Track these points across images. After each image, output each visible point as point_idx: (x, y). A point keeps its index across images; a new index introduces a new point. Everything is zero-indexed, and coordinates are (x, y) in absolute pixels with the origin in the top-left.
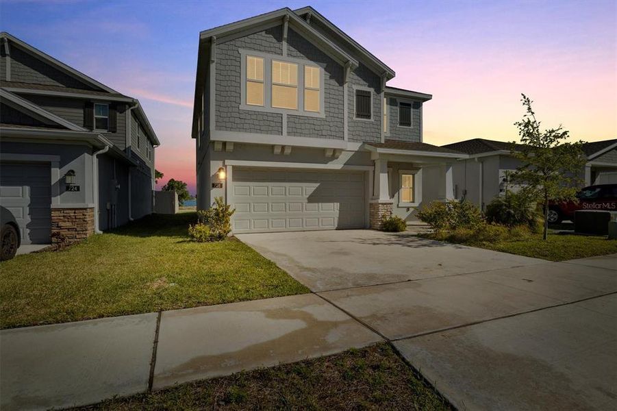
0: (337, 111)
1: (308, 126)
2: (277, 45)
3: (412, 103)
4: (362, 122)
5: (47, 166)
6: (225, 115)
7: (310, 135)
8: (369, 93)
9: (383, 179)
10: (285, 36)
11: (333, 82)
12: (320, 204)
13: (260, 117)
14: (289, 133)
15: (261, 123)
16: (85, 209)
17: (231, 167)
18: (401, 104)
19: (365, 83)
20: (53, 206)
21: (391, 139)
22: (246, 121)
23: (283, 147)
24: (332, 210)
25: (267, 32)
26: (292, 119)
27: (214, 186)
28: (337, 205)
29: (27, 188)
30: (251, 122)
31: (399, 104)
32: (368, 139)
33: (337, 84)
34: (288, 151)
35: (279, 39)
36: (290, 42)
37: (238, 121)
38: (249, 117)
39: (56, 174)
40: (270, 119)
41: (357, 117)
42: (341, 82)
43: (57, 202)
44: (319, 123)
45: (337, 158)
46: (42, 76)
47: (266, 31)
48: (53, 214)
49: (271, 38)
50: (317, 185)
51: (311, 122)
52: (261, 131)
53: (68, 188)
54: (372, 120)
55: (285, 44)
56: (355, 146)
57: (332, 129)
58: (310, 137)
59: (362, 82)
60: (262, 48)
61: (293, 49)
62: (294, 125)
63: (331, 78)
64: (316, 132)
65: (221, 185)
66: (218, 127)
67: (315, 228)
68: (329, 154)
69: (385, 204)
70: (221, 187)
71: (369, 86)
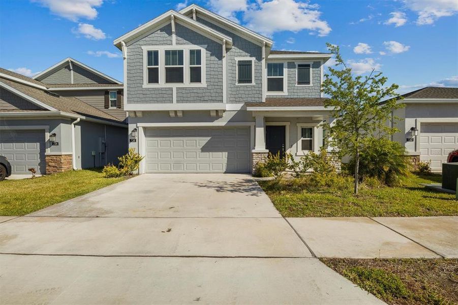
0: (217, 80)
1: (193, 95)
2: (169, 38)
3: (311, 63)
4: (244, 87)
5: (43, 132)
6: (133, 93)
7: (194, 101)
8: (251, 61)
9: (260, 133)
10: (173, 30)
11: (214, 58)
12: (211, 153)
13: (157, 92)
14: (178, 101)
15: (158, 96)
16: (61, 155)
17: (142, 128)
18: (299, 66)
19: (247, 54)
20: (46, 154)
21: (289, 97)
22: (148, 96)
23: (176, 112)
24: (222, 158)
25: (162, 30)
26: (180, 91)
27: (131, 141)
28: (225, 154)
29: (38, 144)
30: (150, 96)
31: (297, 66)
32: (249, 100)
33: (217, 59)
34: (180, 114)
35: (170, 33)
36: (178, 34)
37: (141, 96)
38: (148, 92)
39: (48, 136)
40: (164, 92)
41: (239, 83)
42: (220, 57)
43: (48, 152)
44: (201, 91)
45: (221, 117)
46: (87, 79)
47: (160, 29)
48: (47, 158)
49: (164, 34)
50: (209, 138)
51: (195, 91)
52: (158, 102)
53: (53, 144)
54: (253, 83)
55: (174, 36)
56: (238, 107)
57: (213, 95)
58: (194, 103)
59: (244, 53)
60: (158, 43)
61: (181, 39)
62: (181, 95)
63: (211, 55)
64: (200, 98)
65: (135, 140)
66: (129, 102)
67: (206, 171)
68: (213, 114)
69: (259, 153)
70: (135, 141)
71: (251, 56)
